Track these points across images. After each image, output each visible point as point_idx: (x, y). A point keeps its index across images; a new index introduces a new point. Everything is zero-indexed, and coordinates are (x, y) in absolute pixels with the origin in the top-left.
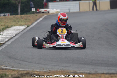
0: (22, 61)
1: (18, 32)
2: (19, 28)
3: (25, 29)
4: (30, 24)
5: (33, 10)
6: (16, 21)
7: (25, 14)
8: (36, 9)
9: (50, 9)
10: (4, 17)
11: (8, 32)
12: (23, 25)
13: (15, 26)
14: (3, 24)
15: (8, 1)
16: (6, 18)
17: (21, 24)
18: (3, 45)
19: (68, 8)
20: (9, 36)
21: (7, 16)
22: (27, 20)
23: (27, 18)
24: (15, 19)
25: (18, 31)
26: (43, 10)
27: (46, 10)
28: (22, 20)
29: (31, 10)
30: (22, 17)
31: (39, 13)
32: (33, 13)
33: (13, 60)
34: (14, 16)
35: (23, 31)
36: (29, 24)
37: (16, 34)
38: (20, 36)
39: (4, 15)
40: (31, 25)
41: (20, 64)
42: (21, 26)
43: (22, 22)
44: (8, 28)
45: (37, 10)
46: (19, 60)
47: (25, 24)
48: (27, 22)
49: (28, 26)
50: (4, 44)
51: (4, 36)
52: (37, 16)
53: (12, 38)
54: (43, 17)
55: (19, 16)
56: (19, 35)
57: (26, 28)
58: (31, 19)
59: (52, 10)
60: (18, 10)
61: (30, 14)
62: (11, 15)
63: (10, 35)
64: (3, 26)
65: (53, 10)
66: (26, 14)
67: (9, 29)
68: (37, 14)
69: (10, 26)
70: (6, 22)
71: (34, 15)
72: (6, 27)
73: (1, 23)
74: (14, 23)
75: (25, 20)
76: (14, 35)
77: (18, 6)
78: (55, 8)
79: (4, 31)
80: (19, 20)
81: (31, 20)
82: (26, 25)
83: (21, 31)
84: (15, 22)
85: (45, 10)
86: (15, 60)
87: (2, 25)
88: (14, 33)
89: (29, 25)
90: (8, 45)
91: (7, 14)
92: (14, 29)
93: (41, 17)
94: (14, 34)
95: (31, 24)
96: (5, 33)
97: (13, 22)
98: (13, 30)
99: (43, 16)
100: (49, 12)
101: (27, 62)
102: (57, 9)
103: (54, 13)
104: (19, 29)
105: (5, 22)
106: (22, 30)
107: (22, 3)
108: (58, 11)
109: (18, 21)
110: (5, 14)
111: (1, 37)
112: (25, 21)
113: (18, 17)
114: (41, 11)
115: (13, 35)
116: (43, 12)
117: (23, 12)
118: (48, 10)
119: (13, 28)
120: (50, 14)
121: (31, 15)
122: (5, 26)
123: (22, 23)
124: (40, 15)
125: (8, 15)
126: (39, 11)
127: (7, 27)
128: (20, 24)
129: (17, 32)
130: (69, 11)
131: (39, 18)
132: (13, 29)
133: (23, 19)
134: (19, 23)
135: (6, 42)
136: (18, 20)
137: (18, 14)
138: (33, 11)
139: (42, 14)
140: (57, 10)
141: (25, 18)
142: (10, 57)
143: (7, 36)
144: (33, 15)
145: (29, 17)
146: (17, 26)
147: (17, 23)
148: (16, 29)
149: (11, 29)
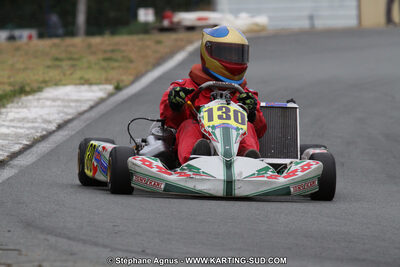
0: (84, 242)
1: (71, 112)
2: (75, 96)
3: (102, 101)
4: (126, 78)
5: (146, 15)
6: (65, 64)
7: (107, 32)
8: (156, 15)
9: (222, 11)
11: (24, 113)
12: (97, 84)
13: (57, 84)
16: (18, 49)
17: (87, 76)
19: (306, 13)
20: (27, 132)
21: (25, 39)
22: (116, 61)
23: (113, 51)
24: (63, 56)
25: (70, 107)
26: (188, 17)
27: (206, 18)
28: (92, 59)
29: (135, 16)
30: (89, 46)
31: (173, 29)
32: (146, 29)
33: (41, 236)
34: (56, 41)
35: (92, 108)
36: (124, 78)
37: (60, 121)
39: (12, 38)
40: (133, 82)
42: (85, 87)
43: (89, 67)
44: (27, 93)
46: (69, 238)
47: (104, 76)
48: (113, 68)
49: (118, 88)
52: (159, 42)
53: (43, 138)
54: (191, 48)
55: (78, 41)
56: (77, 126)
57: (111, 95)
58: (132, 56)
59: (230, 17)
60: (73, 14)
61: (131, 33)
62: (41, 36)
63: (33, 128)
64: (3, 83)
65: (236, 17)
66: (113, 33)
67: (30, 97)
69: (35, 85)
70: (20, 66)
71: (146, 37)
72: (17, 88)
74: (53, 74)
75: (105, 59)
76: (53, 127)
78: (247, 11)
79: (4, 106)
80: (78, 60)
81: (131, 61)
82: (107, 81)
83: (85, 107)
84: (58, 67)
85: (200, 19)
86: (52, 239)
88: (51, 118)
89: (121, 85)
90: (24, 171)
91: (25, 33)
92: (54, 100)
93: (180, 49)
94: (50, 122)
95: (131, 78)
96: (11, 115)
97: (49, 67)
98: (48, 103)
99: (190, 42)
101: (105, 246)
102: (254, 12)
104: (77, 101)
105: (13, 65)
106: (92, 103)
108: (257, 25)
109: (73, 66)
110: (17, 33)
112: (104, 64)
113: (73, 46)
114: (179, 23)
115: (45, 126)
116: (191, 29)
117: (96, 26)
118: (212, 16)
119: (50, 93)
121: (135, 38)
122: (10, 84)
123: (89, 75)
124: (176, 40)
125: (30, 37)
126: (172, 23)
127: (22, 91)
128: (81, 78)
129: (67, 114)
130: (312, 24)
132: (47, 99)
133: (94, 53)
134: (78, 74)
135: (14, 156)
136: (71, 59)
137: (70, 32)
138: (146, 23)
139: (183, 35)
140: (252, 17)
141: (105, 52)
142: (29, 225)
143: (19, 130)
144: (141, 36)
145: (126, 45)
146: (65, 85)
147: (68, 72)
148: (63, 100)
149: (39, 99)
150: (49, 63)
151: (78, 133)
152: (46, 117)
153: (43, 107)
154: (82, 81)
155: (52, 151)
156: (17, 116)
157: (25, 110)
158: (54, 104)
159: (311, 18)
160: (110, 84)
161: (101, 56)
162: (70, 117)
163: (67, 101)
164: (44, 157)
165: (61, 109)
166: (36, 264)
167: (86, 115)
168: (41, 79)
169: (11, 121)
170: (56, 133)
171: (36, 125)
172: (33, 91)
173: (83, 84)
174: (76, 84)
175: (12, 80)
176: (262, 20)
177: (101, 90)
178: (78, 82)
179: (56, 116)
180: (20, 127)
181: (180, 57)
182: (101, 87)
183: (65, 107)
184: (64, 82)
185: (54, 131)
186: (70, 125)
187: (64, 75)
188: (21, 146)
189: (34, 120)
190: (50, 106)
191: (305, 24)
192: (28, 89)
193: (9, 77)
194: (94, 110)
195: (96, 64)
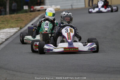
0: (17, 71)
1: (9, 36)
2: (9, 31)
3: (17, 32)
4: (23, 25)
5: (26, 8)
6: (5, 22)
8: (29, 7)
9: (47, 5)
12: (15, 28)
13: (4, 28)
19: (70, 4)
22: (19, 21)
23: (18, 18)
24: (4, 20)
25: (8, 34)
26: (38, 8)
27: (43, 8)
29: (23, 8)
30: (12, 17)
31: (34, 11)
32: (26, 11)
34: (2, 16)
35: (14, 34)
36: (22, 25)
38: (12, 41)
40: (25, 27)
41: (14, 75)
42: (12, 29)
43: (12, 23)
45: (31, 8)
46: (13, 71)
47: (16, 25)
48: (19, 23)
49: (21, 28)
52: (31, 15)
53: (2, 43)
54: (40, 16)
55: (8, 16)
56: (11, 39)
57: (19, 30)
58: (24, 19)
60: (5, 8)
61: (22, 13)
65: (51, 7)
66: (17, 13)
68: (32, 13)
71: (27, 14)
74: (2, 25)
75: (16, 21)
76: (4, 40)
77: (6, 3)
78: (54, 5)
80: (9, 21)
81: (23, 21)
82: (18, 27)
83: (12, 34)
84: (3, 23)
85: (41, 8)
86: (8, 71)
88: (3, 38)
89: (22, 27)
92: (3, 33)
94: (3, 39)
95: (24, 25)
97: (1, 24)
98: (2, 34)
99: (39, 14)
104: (10, 33)
106: (14, 33)
108: (57, 8)
109: (8, 23)
112: (16, 22)
113: (7, 17)
114: (35, 9)
115: (2, 40)
116: (39, 11)
118: (45, 7)
121: (24, 14)
123: (12, 25)
124: (35, 14)
126: (33, 9)
128: (10, 26)
129: (7, 36)
130: (72, 7)
131: (35, 18)
132: (1, 33)
133: (13, 19)
134: (9, 25)
136: (7, 21)
137: (6, 14)
138: (26, 10)
139: (37, 12)
140: (56, 6)
141: (16, 18)
142: (1, 68)
144: (25, 14)
145: (22, 16)
146: (6, 28)
147: (6, 25)
148: (6, 33)
150: (1, 22)
151: (11, 41)
152: (1, 37)
154: (11, 27)
155: (4, 47)
159: (72, 5)
160: (19, 27)
161: (15, 20)
162: (8, 37)
163: (7, 33)
164: (2, 49)
165: (5, 35)
166: (5, 78)
167: (13, 36)
170: (5, 42)
173: (11, 28)
174: (9, 28)
176: (58, 7)
177: (16, 29)
178: (10, 27)
179: (4, 37)
181: (37, 19)
182: (16, 28)
185: (4, 41)
186: (9, 39)
187: (5, 25)
191: (70, 7)
194: (15, 35)
195: (14, 22)
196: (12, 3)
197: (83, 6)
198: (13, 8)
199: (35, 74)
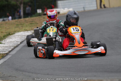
0: (33, 73)
2: (24, 34)
5: (39, 11)
6: (20, 26)
8: (42, 10)
9: (60, 8)
10: (3, 22)
11: (11, 40)
12: (29, 31)
13: (18, 32)
14: (4, 30)
15: (6, 3)
16: (6, 23)
18: (6, 56)
19: (82, 7)
20: (12, 45)
21: (7, 21)
22: (33, 24)
23: (32, 21)
24: (19, 24)
25: (23, 37)
28: (27, 24)
29: (36, 11)
30: (26, 21)
32: (40, 15)
34: (16, 20)
37: (21, 41)
42: (26, 32)
43: (26, 26)
45: (44, 11)
46: (28, 72)
47: (31, 28)
48: (33, 26)
50: (7, 54)
51: (6, 45)
52: (44, 18)
53: (17, 46)
55: (22, 19)
58: (38, 22)
59: (62, 9)
61: (36, 16)
64: (4, 33)
65: (64, 9)
66: (31, 17)
67: (12, 36)
68: (45, 16)
69: (13, 32)
70: (8, 28)
71: (40, 17)
72: (8, 33)
73: (1, 29)
74: (17, 29)
75: (30, 24)
76: (19, 43)
77: (20, 8)
78: (67, 7)
79: (5, 39)
80: (23, 24)
81: (37, 24)
82: (32, 30)
84: (18, 27)
86: (24, 73)
87: (2, 32)
88: (18, 41)
90: (13, 55)
92: (18, 36)
94: (18, 42)
97: (15, 27)
98: (17, 37)
100: (59, 13)
103: (65, 13)
104: (24, 36)
105: (6, 28)
107: (24, 4)
109: (22, 26)
110: (5, 19)
111: (3, 46)
112: (30, 25)
113: (21, 21)
117: (26, 15)
118: (58, 10)
119: (17, 34)
120: (60, 15)
122: (6, 33)
123: (27, 28)
128: (25, 29)
129: (22, 39)
130: (84, 10)
133: (27, 22)
134: (24, 28)
135: (10, 52)
136: (21, 24)
138: (39, 13)
140: (69, 9)
141: (30, 22)
142: (17, 70)
143: (10, 45)
144: (39, 17)
145: (35, 19)
146: (21, 32)
147: (21, 28)
148: (21, 36)
149: (14, 36)
150: (15, 26)
153: (16, 38)
156: (9, 41)
157: (11, 39)
158: (18, 37)
159: (84, 8)
164: (18, 51)
165: (20, 38)
166: (21, 80)
168: (14, 31)
169: (8, 42)
171: (15, 43)
172: (12, 34)
174: (24, 31)
175: (6, 31)
176: (71, 10)
177: (31, 32)
179: (19, 40)
180: (10, 44)
183: (22, 37)
184: (20, 31)
185: (19, 44)
186: (24, 42)
188: (11, 49)
189: (14, 42)
190: (18, 38)
191: (82, 10)
192: (11, 33)
193: (5, 31)
195: (28, 25)
196: (26, 7)
197: (95, 8)
198: (27, 12)
199: (50, 75)
